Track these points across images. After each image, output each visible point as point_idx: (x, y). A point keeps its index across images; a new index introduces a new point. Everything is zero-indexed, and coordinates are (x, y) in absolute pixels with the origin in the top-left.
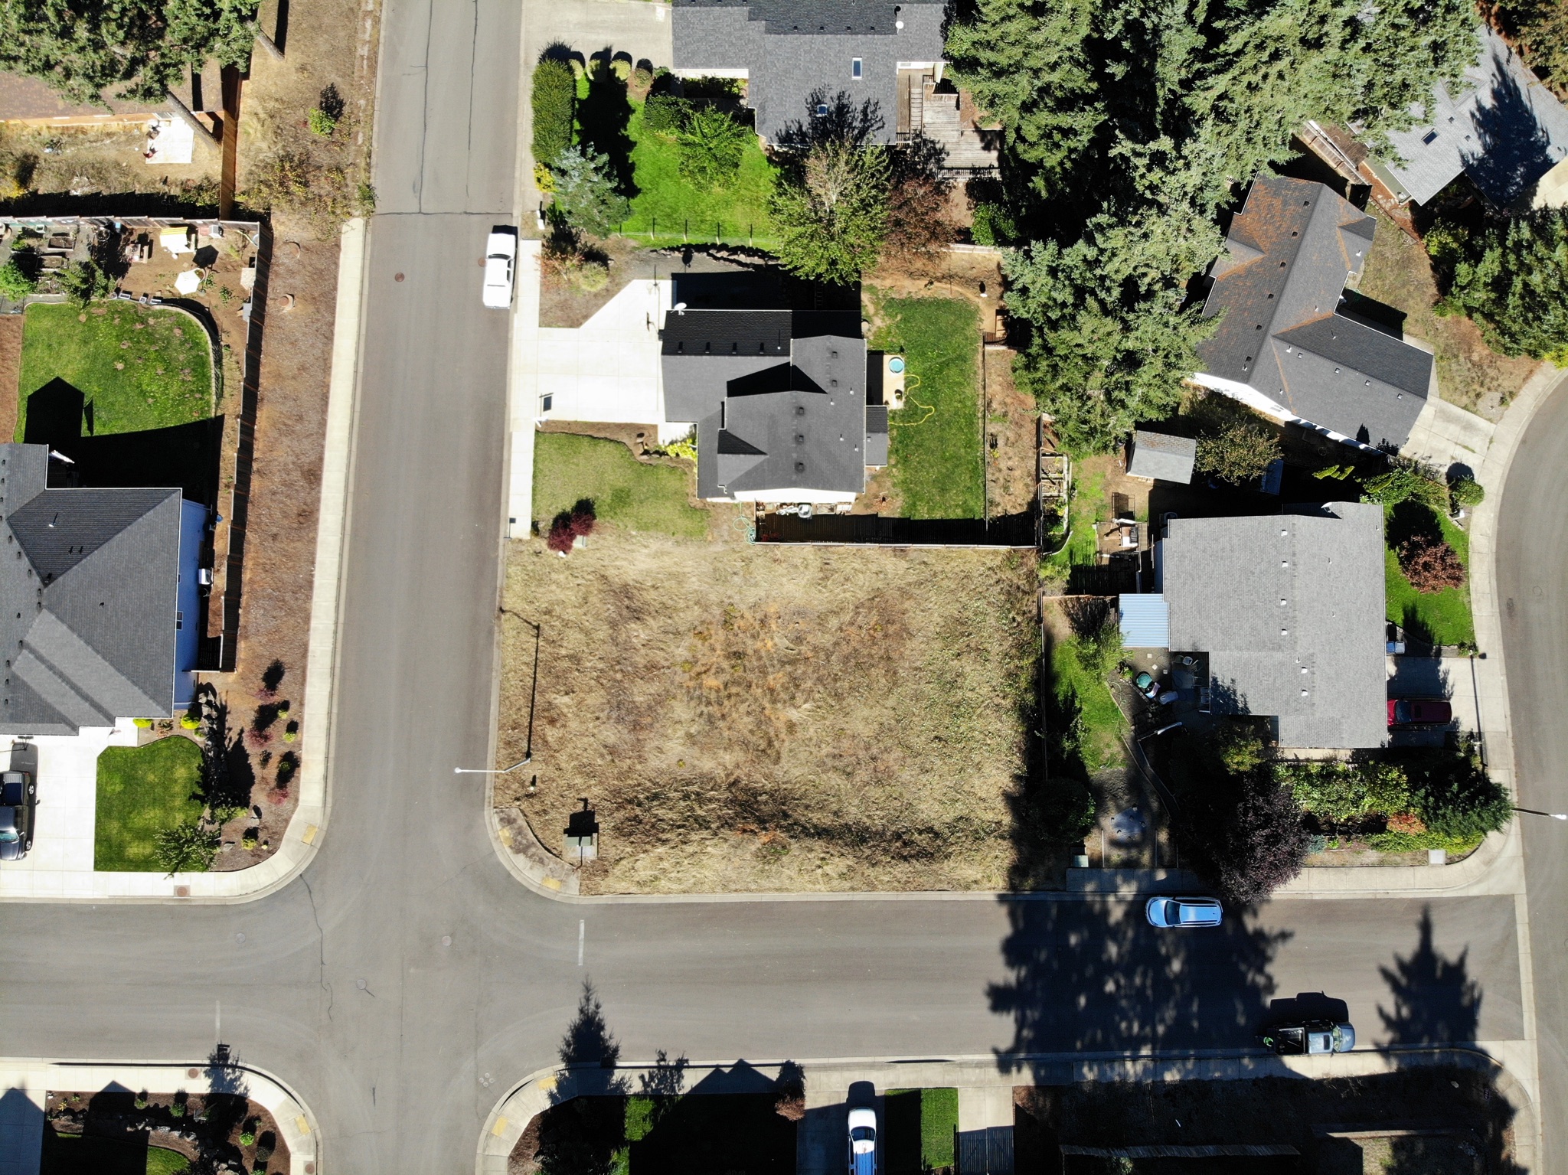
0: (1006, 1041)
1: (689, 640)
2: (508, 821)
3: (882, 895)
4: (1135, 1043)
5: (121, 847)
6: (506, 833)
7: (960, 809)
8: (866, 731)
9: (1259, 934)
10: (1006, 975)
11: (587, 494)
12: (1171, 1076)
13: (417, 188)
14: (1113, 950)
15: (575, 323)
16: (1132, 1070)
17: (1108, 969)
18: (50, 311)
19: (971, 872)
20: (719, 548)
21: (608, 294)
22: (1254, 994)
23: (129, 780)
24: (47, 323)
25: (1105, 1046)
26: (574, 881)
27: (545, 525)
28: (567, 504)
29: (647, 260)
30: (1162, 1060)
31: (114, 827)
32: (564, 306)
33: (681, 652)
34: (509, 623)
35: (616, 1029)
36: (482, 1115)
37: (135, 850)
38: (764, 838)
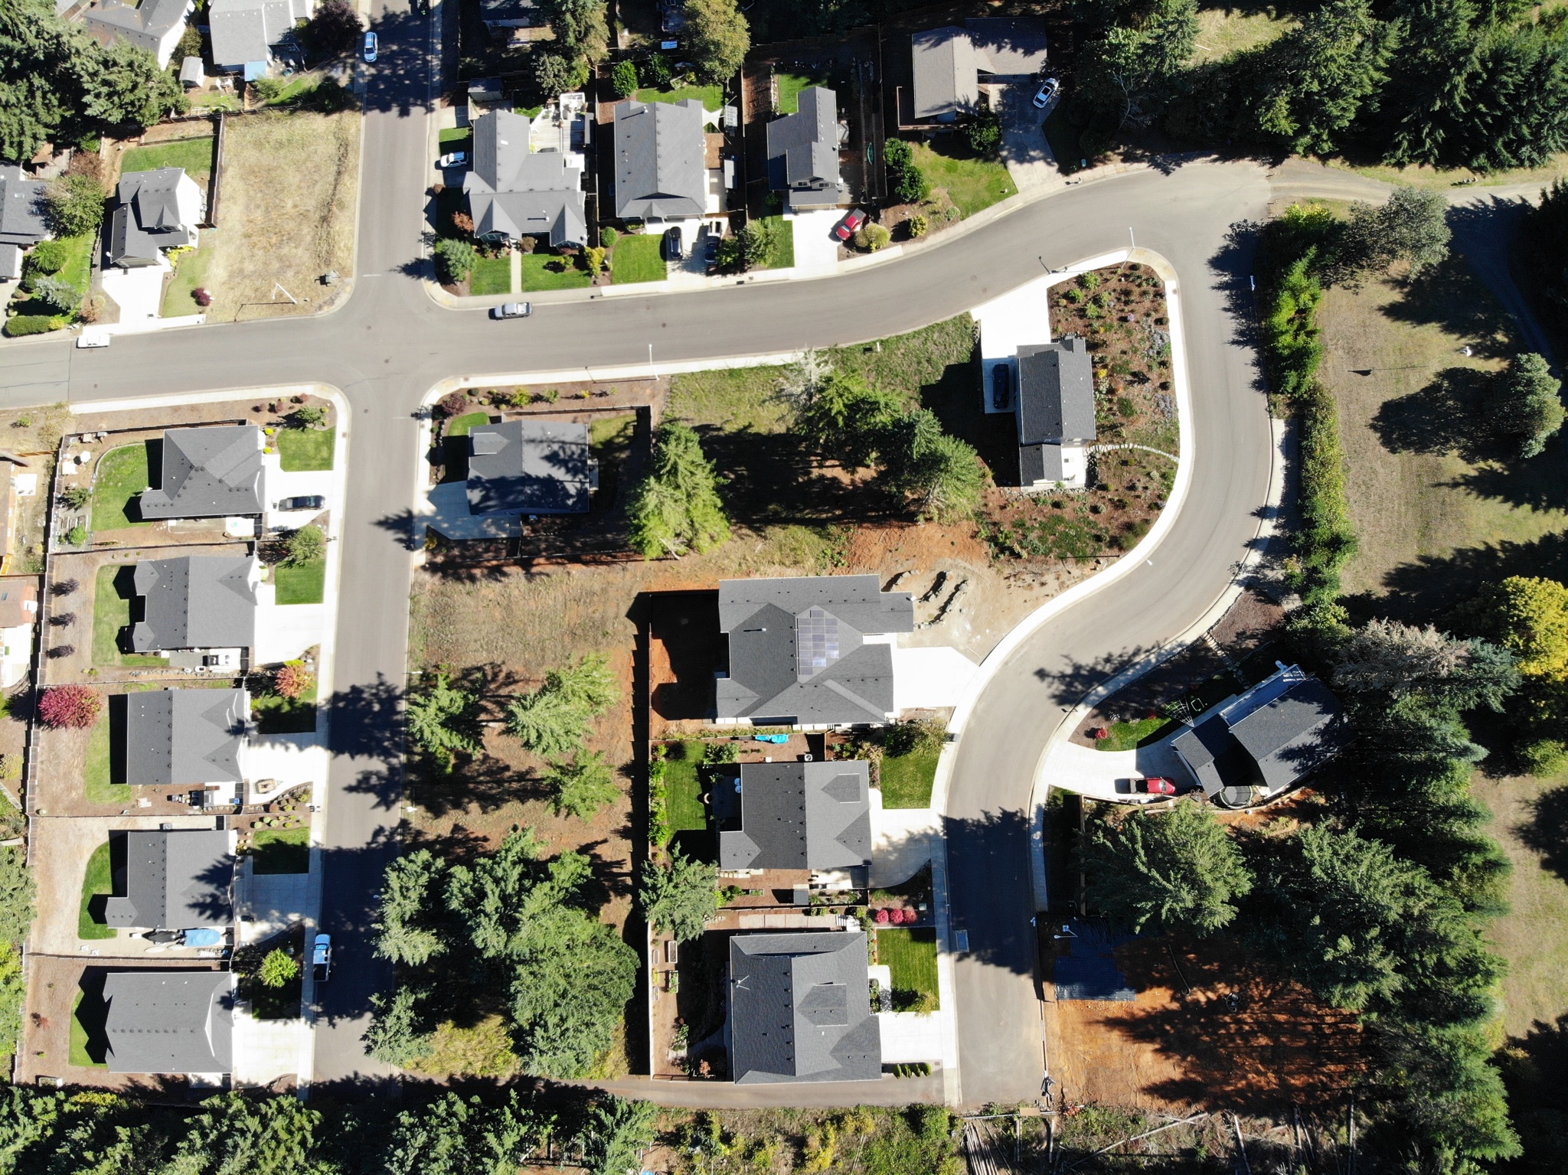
0: (422, 110)
1: (256, 250)
2: (320, 307)
3: (360, 162)
4: (426, 62)
5: (323, 459)
6: (325, 308)
7: (331, 137)
8: (299, 177)
9: (385, 17)
10: (395, 110)
11: (189, 293)
12: (439, 47)
13: (58, 383)
14: (387, 72)
15: (117, 309)
16: (436, 62)
17: (394, 73)
18: (94, 520)
19: (353, 130)
20: (217, 242)
21: (107, 297)
22: (408, 19)
23: (294, 457)
24: (99, 521)
25: (426, 72)
26: (347, 280)
27: (200, 308)
28: (193, 300)
29: (94, 282)
30: (433, 51)
31: (314, 463)
32: (111, 314)
33: (261, 252)
34: (240, 317)
35: (409, 259)
36: (442, 309)
37: (325, 453)
38: (334, 209)
